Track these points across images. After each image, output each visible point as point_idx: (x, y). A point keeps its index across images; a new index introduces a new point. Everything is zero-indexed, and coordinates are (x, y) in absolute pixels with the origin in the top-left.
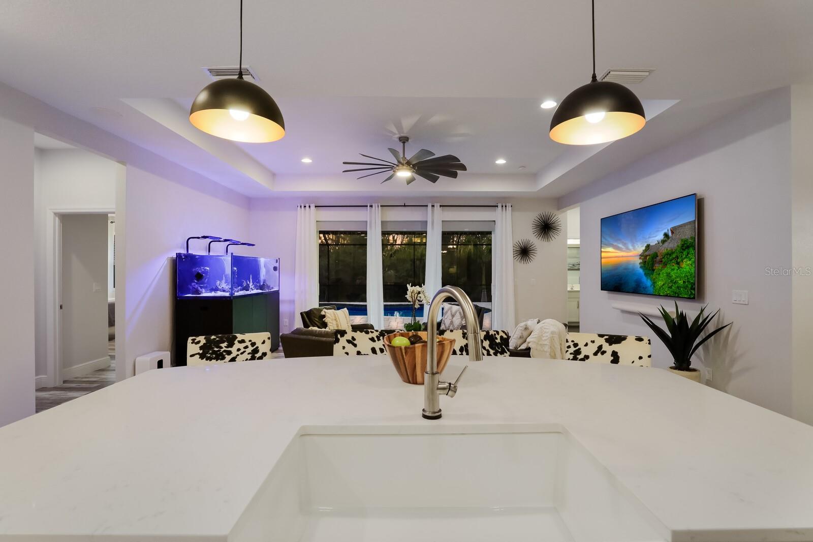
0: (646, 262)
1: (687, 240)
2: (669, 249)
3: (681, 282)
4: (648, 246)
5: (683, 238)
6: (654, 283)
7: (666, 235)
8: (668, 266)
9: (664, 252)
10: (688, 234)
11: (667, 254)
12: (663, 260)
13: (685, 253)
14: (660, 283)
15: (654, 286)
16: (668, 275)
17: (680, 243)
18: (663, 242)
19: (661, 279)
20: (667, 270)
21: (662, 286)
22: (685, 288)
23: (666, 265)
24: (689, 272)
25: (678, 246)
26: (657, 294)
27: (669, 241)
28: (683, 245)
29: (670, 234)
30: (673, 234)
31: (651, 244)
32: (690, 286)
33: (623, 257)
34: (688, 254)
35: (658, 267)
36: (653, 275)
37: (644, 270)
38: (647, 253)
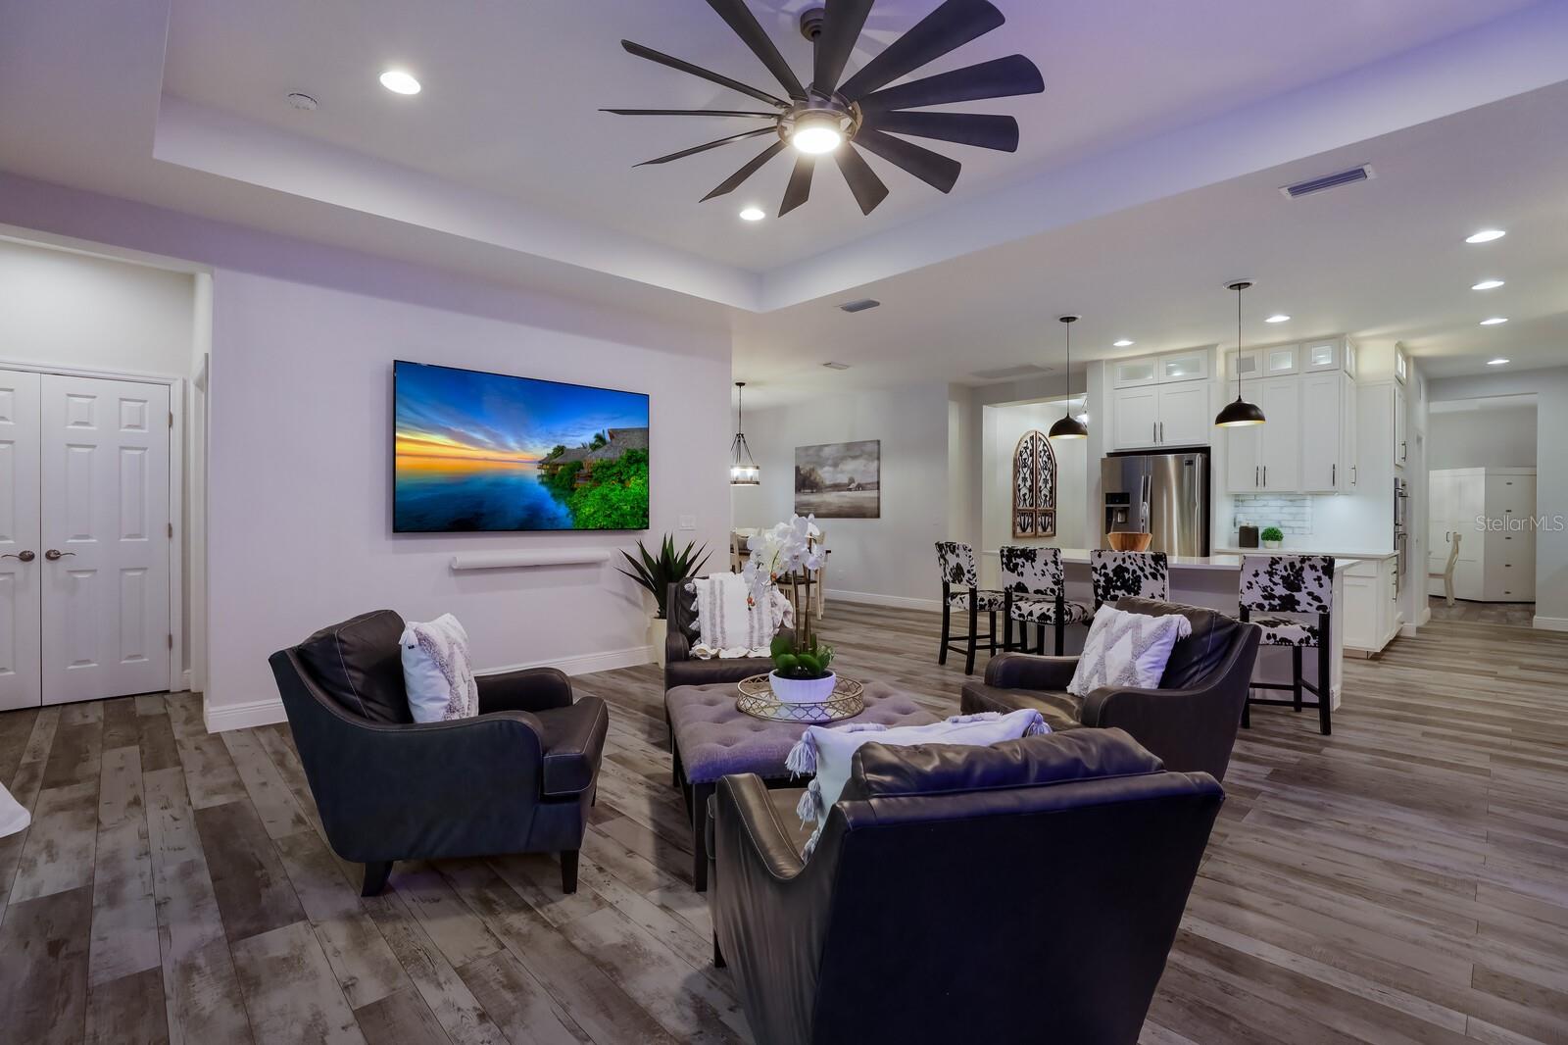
0: (554, 475)
1: (636, 452)
2: (605, 460)
3: (627, 508)
4: (560, 450)
5: (630, 447)
6: (575, 510)
7: (599, 438)
8: (604, 483)
9: (595, 462)
10: (636, 444)
11: (603, 467)
12: (594, 474)
13: (633, 468)
14: (587, 510)
15: (575, 515)
16: (604, 498)
17: (624, 454)
18: (594, 447)
19: (589, 503)
20: (603, 489)
21: (592, 515)
22: (634, 515)
23: (601, 482)
24: (640, 494)
25: (621, 457)
26: (580, 527)
27: (605, 447)
28: (629, 458)
29: (608, 438)
30: (614, 441)
31: (568, 447)
32: (641, 512)
33: (486, 459)
34: (638, 470)
35: (580, 485)
36: (571, 497)
37: (550, 488)
38: (557, 460)
